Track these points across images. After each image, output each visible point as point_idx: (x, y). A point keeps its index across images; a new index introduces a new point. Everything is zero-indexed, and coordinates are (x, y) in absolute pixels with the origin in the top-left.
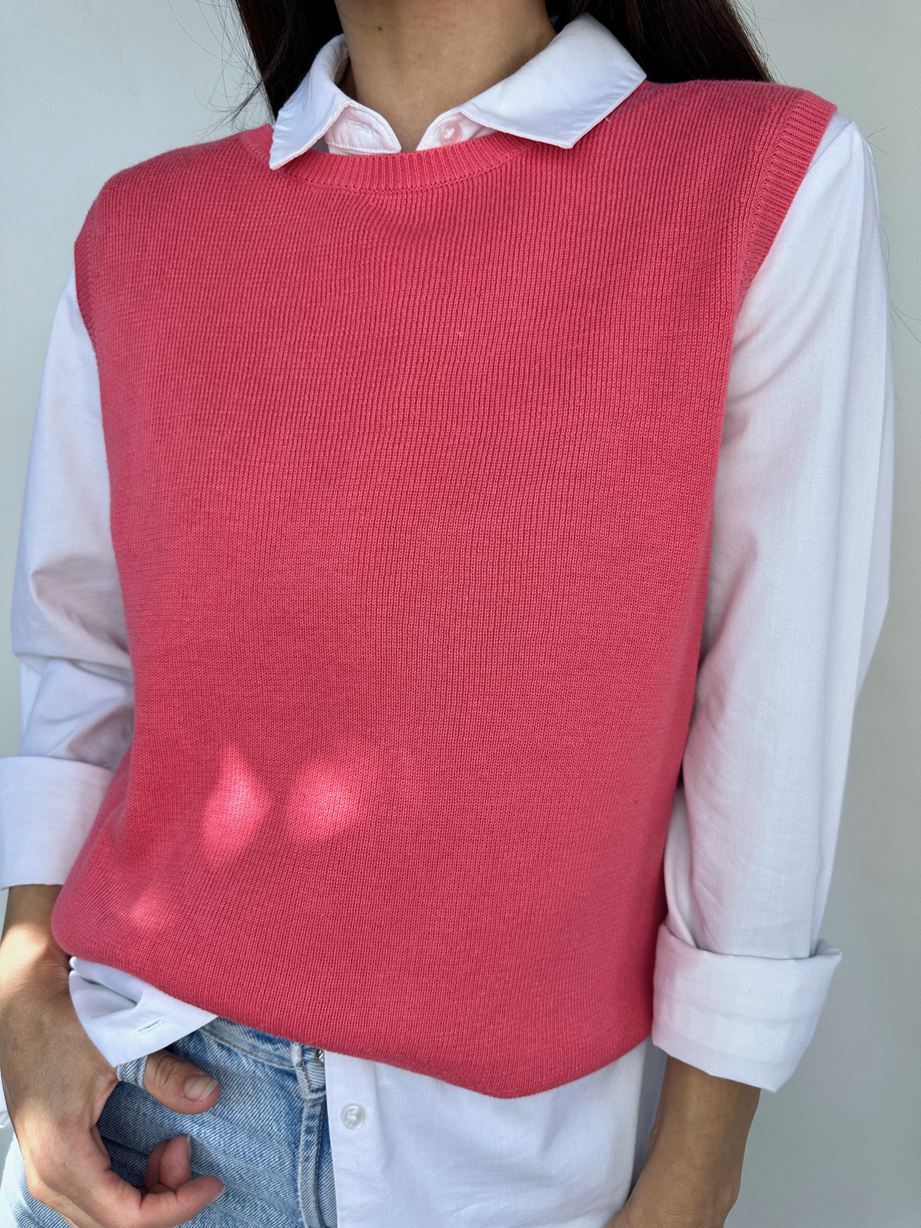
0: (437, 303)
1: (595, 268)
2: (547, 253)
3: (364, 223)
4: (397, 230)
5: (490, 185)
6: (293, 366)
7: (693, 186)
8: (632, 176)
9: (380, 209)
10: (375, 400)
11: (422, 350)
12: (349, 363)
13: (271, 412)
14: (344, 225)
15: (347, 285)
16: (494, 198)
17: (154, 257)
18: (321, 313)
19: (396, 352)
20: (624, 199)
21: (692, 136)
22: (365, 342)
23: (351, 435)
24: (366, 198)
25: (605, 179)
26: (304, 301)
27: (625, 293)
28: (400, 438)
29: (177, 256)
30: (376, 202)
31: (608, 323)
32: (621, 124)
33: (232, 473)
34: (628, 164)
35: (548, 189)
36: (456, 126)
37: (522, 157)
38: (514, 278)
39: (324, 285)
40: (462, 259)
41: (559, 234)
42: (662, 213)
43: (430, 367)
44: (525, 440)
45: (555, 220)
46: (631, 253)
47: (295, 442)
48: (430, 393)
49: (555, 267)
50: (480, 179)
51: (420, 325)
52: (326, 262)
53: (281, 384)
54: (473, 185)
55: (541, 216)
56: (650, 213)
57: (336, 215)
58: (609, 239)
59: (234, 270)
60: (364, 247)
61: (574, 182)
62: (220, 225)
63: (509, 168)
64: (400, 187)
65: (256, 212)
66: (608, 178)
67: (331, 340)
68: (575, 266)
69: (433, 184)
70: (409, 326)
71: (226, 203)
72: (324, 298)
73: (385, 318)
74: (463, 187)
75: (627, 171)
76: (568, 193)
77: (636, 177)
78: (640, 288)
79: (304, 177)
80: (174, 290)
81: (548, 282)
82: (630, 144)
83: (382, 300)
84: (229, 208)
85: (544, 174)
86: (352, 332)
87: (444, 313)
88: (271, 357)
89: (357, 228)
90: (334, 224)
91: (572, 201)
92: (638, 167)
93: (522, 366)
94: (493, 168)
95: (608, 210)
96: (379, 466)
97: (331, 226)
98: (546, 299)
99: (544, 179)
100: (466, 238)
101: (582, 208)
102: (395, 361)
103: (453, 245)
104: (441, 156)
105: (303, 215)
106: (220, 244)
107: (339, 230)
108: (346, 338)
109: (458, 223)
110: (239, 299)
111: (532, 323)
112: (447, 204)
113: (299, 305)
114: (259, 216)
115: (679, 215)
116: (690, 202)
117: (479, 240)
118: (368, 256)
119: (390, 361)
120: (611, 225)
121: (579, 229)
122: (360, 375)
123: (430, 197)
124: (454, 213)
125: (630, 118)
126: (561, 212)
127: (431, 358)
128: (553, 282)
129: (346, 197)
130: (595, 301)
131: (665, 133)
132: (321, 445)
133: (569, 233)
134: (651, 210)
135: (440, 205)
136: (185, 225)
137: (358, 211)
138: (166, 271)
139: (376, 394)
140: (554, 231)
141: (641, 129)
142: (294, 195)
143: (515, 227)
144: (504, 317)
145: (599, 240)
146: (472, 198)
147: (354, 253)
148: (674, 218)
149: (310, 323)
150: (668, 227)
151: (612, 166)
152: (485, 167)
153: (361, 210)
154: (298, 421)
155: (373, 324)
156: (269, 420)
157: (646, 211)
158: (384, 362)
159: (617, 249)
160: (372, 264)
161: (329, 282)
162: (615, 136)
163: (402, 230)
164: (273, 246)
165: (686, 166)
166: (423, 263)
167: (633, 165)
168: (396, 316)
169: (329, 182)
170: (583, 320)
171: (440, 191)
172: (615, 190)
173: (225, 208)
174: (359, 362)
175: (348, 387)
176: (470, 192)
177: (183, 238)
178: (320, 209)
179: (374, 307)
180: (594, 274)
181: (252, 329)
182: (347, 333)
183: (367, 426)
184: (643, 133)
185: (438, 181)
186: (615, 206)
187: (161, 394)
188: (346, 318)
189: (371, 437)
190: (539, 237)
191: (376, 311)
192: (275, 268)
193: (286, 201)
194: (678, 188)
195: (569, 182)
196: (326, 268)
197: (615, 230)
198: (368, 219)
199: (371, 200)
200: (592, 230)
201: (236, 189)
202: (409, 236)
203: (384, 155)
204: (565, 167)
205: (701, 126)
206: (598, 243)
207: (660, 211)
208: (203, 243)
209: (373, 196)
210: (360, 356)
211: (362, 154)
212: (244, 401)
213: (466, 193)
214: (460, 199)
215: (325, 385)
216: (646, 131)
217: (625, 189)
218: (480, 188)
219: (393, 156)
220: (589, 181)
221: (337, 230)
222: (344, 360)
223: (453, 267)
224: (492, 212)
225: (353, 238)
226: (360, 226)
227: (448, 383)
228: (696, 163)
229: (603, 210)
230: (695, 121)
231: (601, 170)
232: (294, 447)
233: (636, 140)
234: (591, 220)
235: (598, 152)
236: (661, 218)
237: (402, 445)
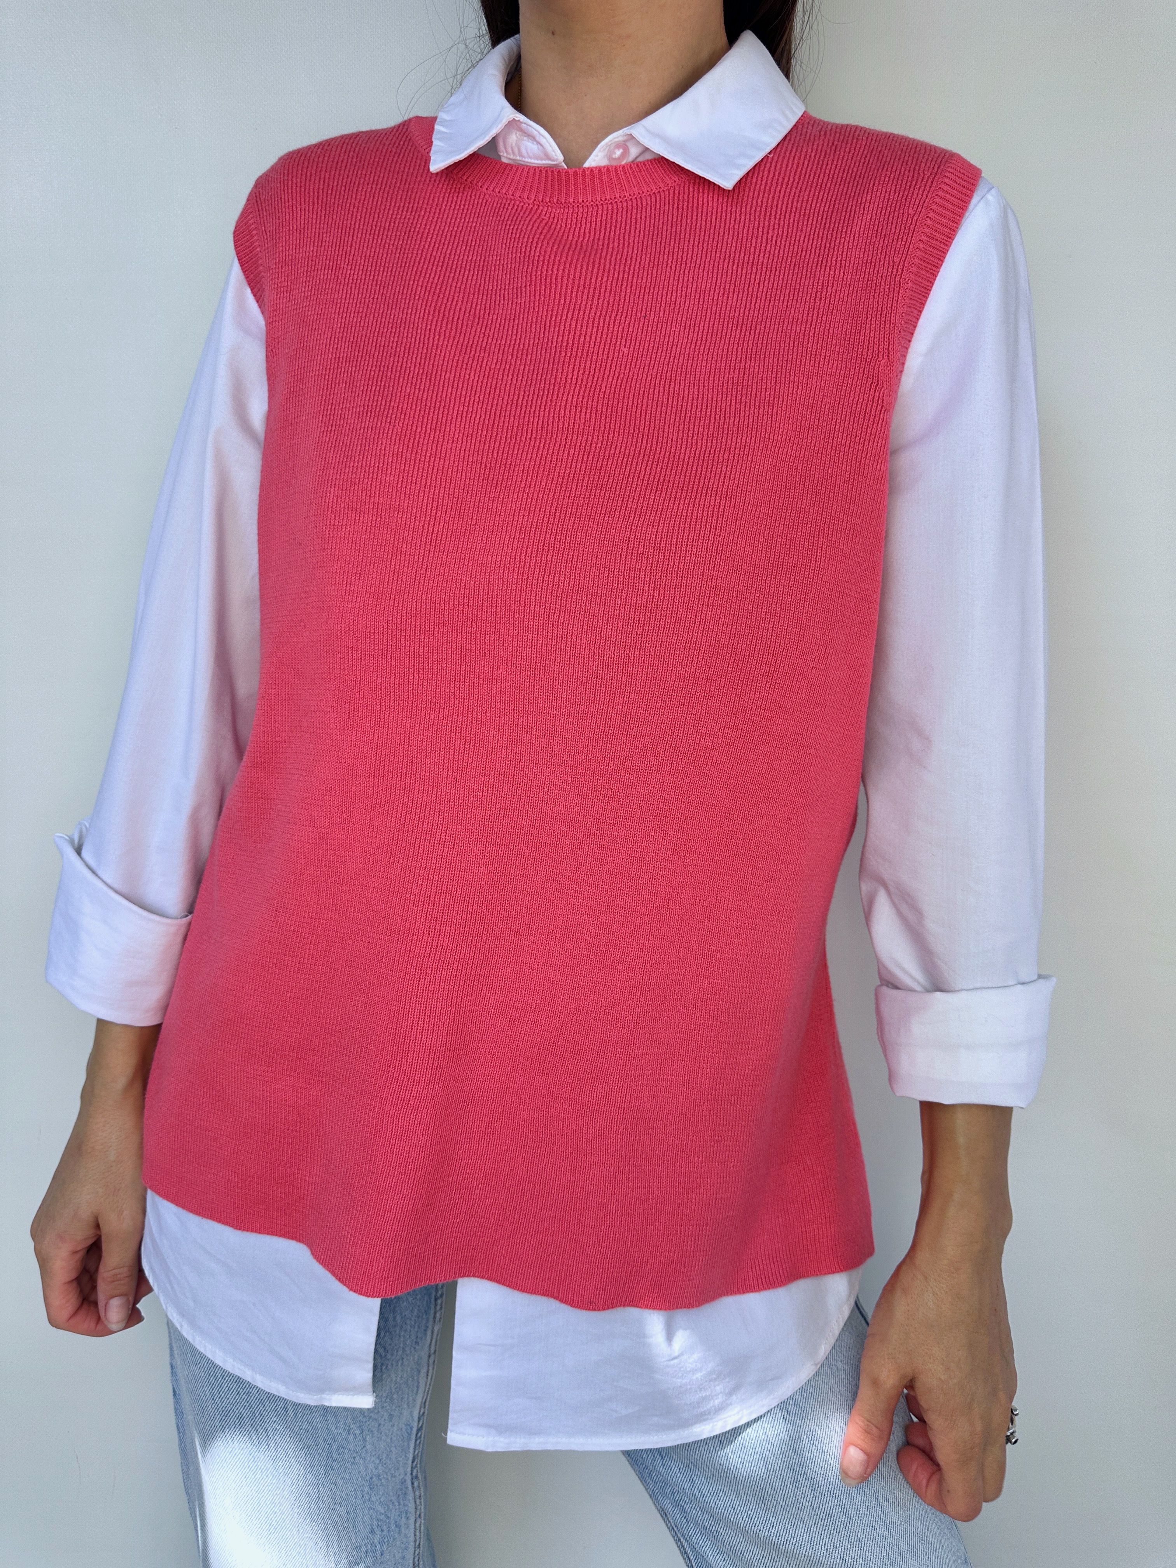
0: (605, 319)
1: (754, 301)
2: (709, 281)
3: (537, 236)
4: (568, 245)
7: (848, 232)
8: (793, 214)
9: (552, 223)
10: (543, 407)
11: (588, 362)
12: (519, 370)
14: (518, 236)
15: (519, 294)
16: (661, 221)
17: (329, 253)
18: (494, 321)
19: (564, 362)
20: (784, 237)
22: (535, 350)
23: (518, 439)
24: (539, 211)
25: (768, 214)
26: (478, 308)
28: (565, 445)
29: (353, 252)
30: (548, 215)
32: (785, 161)
33: (403, 465)
34: (790, 202)
35: (714, 220)
36: (624, 146)
38: (678, 302)
39: (498, 294)
40: (630, 281)
41: (721, 264)
42: (819, 256)
43: (596, 379)
44: (682, 457)
45: (719, 250)
46: (788, 291)
47: (465, 441)
48: (595, 404)
49: (716, 295)
50: (649, 199)
51: (588, 338)
55: (705, 245)
56: (808, 255)
57: (510, 225)
58: (768, 274)
60: (536, 258)
61: (738, 215)
62: (396, 225)
63: (677, 192)
64: (573, 203)
65: (432, 215)
66: (771, 214)
67: (502, 347)
68: (735, 296)
69: (603, 200)
70: (577, 338)
71: (402, 205)
72: (497, 306)
73: (554, 328)
75: (789, 209)
76: (732, 225)
77: (797, 216)
78: (794, 326)
79: (480, 184)
80: (350, 285)
81: (709, 309)
82: (793, 182)
83: (552, 311)
84: (406, 209)
85: (710, 205)
86: (522, 341)
87: (611, 329)
89: (531, 240)
90: (508, 234)
91: (736, 233)
92: (799, 207)
93: (682, 387)
94: (662, 193)
95: (769, 245)
96: (543, 471)
97: (505, 236)
98: (706, 325)
99: (710, 209)
100: (634, 261)
101: (744, 240)
102: (563, 370)
104: (613, 173)
105: (478, 223)
106: (396, 243)
107: (513, 240)
108: (517, 346)
109: (626, 245)
111: (693, 347)
113: (473, 311)
114: (436, 219)
115: (834, 259)
116: (846, 247)
117: (647, 263)
118: (540, 268)
119: (557, 370)
120: (770, 261)
121: (741, 261)
122: (529, 382)
123: (600, 213)
124: (623, 231)
125: (794, 157)
126: (725, 243)
127: (597, 370)
128: (714, 309)
129: (520, 209)
130: (752, 333)
131: (826, 177)
132: (489, 446)
133: (731, 264)
134: (808, 252)
135: (609, 221)
137: (531, 223)
138: (342, 266)
139: (544, 401)
140: (717, 261)
141: (804, 169)
142: (470, 202)
143: (680, 254)
144: (667, 337)
145: (759, 274)
146: (641, 218)
147: (527, 263)
148: (829, 262)
149: (483, 329)
150: (823, 270)
151: (775, 202)
152: (655, 191)
153: (534, 222)
154: (468, 421)
155: (542, 333)
157: (804, 252)
158: (552, 370)
159: (775, 285)
160: (543, 275)
161: (503, 291)
162: (779, 174)
163: (574, 246)
164: (449, 252)
165: (844, 214)
166: (593, 280)
167: (795, 204)
168: (565, 328)
169: (504, 191)
170: (740, 350)
171: (610, 207)
172: (776, 226)
173: (401, 209)
174: (529, 370)
175: (517, 392)
177: (359, 236)
178: (495, 218)
179: (544, 317)
180: (753, 306)
182: (518, 341)
183: (534, 432)
184: (806, 173)
185: (608, 197)
186: (776, 242)
187: (333, 386)
188: (518, 326)
189: (538, 442)
190: (702, 265)
191: (545, 321)
192: (450, 272)
193: (462, 207)
194: (835, 234)
195: (733, 215)
197: (774, 266)
198: (541, 233)
199: (544, 213)
200: (753, 263)
201: (412, 192)
202: (579, 253)
204: (730, 200)
206: (758, 277)
207: (817, 254)
208: (379, 241)
209: (546, 209)
210: (530, 364)
211: (530, 164)
213: (635, 214)
214: (629, 217)
215: (495, 389)
216: (808, 172)
217: (786, 227)
218: (649, 210)
220: (753, 215)
221: (511, 240)
222: (515, 367)
223: (621, 287)
224: (659, 237)
225: (526, 249)
226: (533, 238)
227: (612, 395)
228: (853, 211)
229: (764, 245)
231: (764, 205)
232: (464, 446)
233: (799, 180)
234: (752, 254)
235: (762, 187)
236: (818, 261)
237: (566, 452)
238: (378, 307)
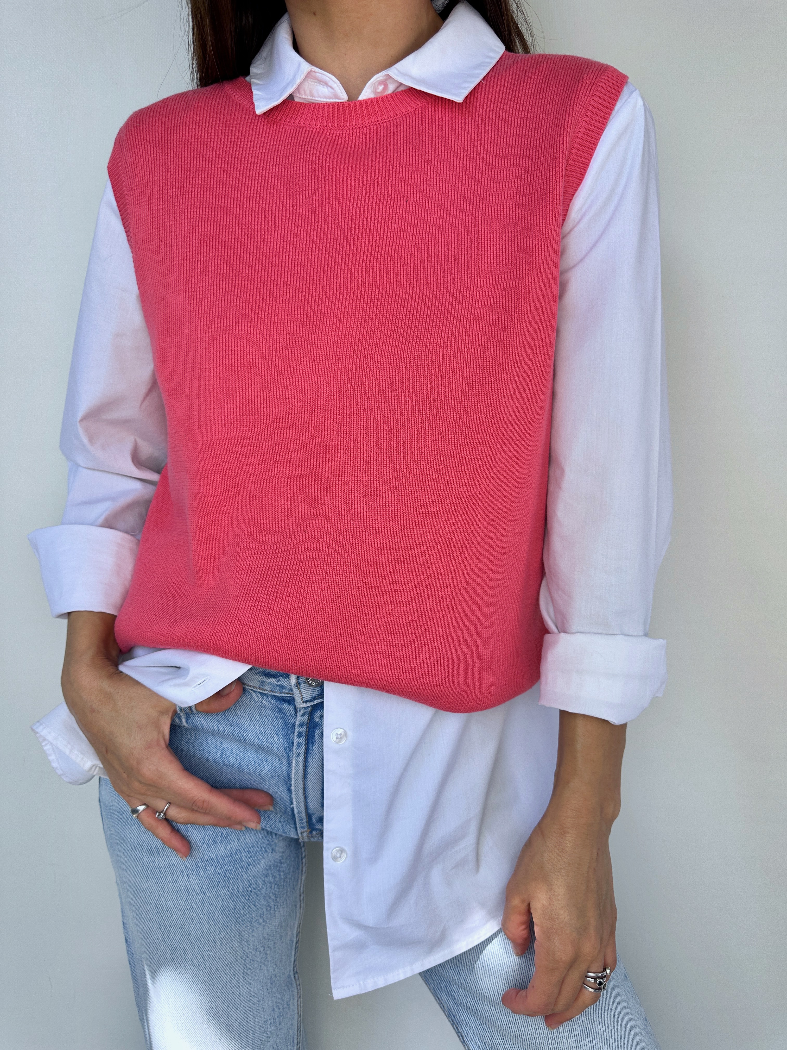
0: (379, 205)
1: (480, 184)
2: (448, 173)
3: (326, 151)
4: (348, 155)
5: (408, 124)
6: (285, 251)
7: (539, 132)
8: (500, 122)
9: (335, 140)
10: (342, 271)
11: (371, 237)
12: (323, 247)
13: (272, 282)
14: (312, 152)
15: (317, 193)
16: (411, 133)
18: (301, 214)
19: (354, 238)
20: (496, 138)
21: (538, 97)
22: (333, 232)
23: (328, 295)
24: (325, 133)
25: (483, 123)
26: (288, 206)
27: (499, 202)
28: (361, 296)
29: (192, 175)
30: (331, 135)
31: (489, 222)
32: (492, 84)
33: (249, 323)
34: (498, 114)
35: (447, 130)
36: (384, 83)
37: (428, 105)
38: (428, 190)
39: (301, 194)
40: (394, 176)
41: (455, 160)
42: (521, 150)
43: (377, 248)
45: (453, 151)
46: (502, 175)
47: (291, 301)
48: (378, 265)
49: (454, 183)
50: (401, 119)
51: (369, 220)
52: (301, 178)
53: (277, 262)
54: (397, 123)
55: (443, 148)
56: (513, 150)
57: (305, 145)
58: (487, 165)
59: (235, 185)
60: (327, 167)
61: (463, 125)
62: (221, 153)
63: (420, 112)
64: (348, 124)
65: (246, 143)
66: (485, 123)
67: (309, 232)
68: (467, 182)
69: (370, 122)
70: (361, 220)
71: (223, 138)
72: (301, 203)
73: (345, 215)
74: (390, 125)
75: (497, 118)
76: (460, 132)
77: (503, 122)
78: (509, 200)
79: (279, 118)
80: (193, 199)
81: (450, 193)
82: (498, 99)
83: (342, 203)
84: (226, 140)
85: (444, 119)
86: (323, 226)
87: (384, 212)
88: (269, 244)
89: (322, 155)
90: (304, 151)
91: (463, 138)
92: (504, 116)
93: (437, 248)
94: (409, 112)
95: (486, 145)
97: (302, 153)
98: (449, 204)
99: (444, 122)
100: (395, 162)
101: (469, 143)
102: (354, 244)
103: (388, 166)
104: (375, 103)
105: (281, 145)
106: (223, 167)
107: (308, 156)
108: (319, 230)
109: (389, 151)
110: (241, 205)
111: (441, 220)
112: (380, 136)
113: (284, 209)
114: (249, 146)
115: (531, 151)
116: (538, 142)
117: (404, 163)
118: (331, 173)
119: (350, 244)
120: (488, 155)
121: (468, 157)
122: (331, 254)
123: (368, 131)
125: (498, 81)
126: (456, 146)
127: (377, 241)
128: (453, 192)
129: (310, 133)
130: (481, 206)
131: (521, 92)
132: (308, 302)
133: (462, 160)
134: (513, 148)
135: (375, 136)
136: (195, 153)
137: (320, 142)
139: (343, 266)
140: (452, 158)
141: (505, 89)
142: (273, 131)
143: (427, 155)
144: (423, 215)
145: (481, 165)
146: (397, 132)
147: (320, 172)
148: (528, 154)
149: (294, 221)
150: (524, 160)
151: (488, 114)
152: (404, 111)
153: (322, 142)
154: (291, 287)
155: (337, 219)
156: (272, 287)
157: (510, 148)
158: (347, 245)
159: (493, 172)
160: (334, 178)
161: (304, 192)
162: (488, 93)
163: (352, 155)
164: (261, 168)
165: (535, 119)
166: (369, 178)
167: (501, 114)
168: (352, 214)
169: (297, 121)
170: (473, 219)
171: (375, 128)
172: (490, 131)
173: (223, 140)
174: (330, 246)
175: (323, 262)
176: (395, 128)
177: (195, 162)
178: (293, 141)
179: (337, 208)
180: (479, 188)
181: (253, 226)
182: (320, 227)
183: (338, 289)
184: (506, 92)
185: (373, 121)
186: (491, 142)
188: (318, 216)
189: (341, 296)
190: (442, 162)
191: (338, 211)
192: (264, 183)
193: (267, 135)
194: (530, 134)
195: (460, 125)
196: (301, 182)
197: (491, 159)
198: (328, 148)
199: (328, 134)
200: (476, 158)
201: (229, 127)
202: (357, 159)
203: (336, 103)
204: (457, 115)
205: (543, 91)
206: (481, 167)
207: (519, 149)
208: (210, 166)
209: (329, 131)
210: (330, 242)
211: (320, 102)
212: (253, 274)
213: (392, 128)
214: (389, 132)
215: (308, 262)
216: (508, 90)
217: (496, 131)
218: (402, 125)
219: (343, 104)
220: (473, 124)
221: (307, 156)
222: (319, 245)
223: (388, 181)
224: (411, 144)
225: (319, 161)
226: (323, 153)
227: (389, 258)
228: (541, 118)
229: (483, 145)
230: (540, 86)
231: (480, 117)
232: (290, 304)
233: (502, 96)
234: (475, 151)
235: (478, 104)
236: (520, 154)
237: (362, 300)
238: (216, 213)
